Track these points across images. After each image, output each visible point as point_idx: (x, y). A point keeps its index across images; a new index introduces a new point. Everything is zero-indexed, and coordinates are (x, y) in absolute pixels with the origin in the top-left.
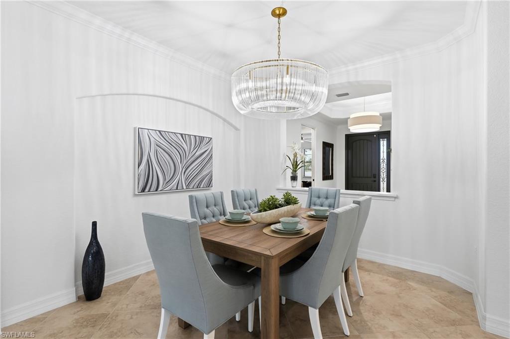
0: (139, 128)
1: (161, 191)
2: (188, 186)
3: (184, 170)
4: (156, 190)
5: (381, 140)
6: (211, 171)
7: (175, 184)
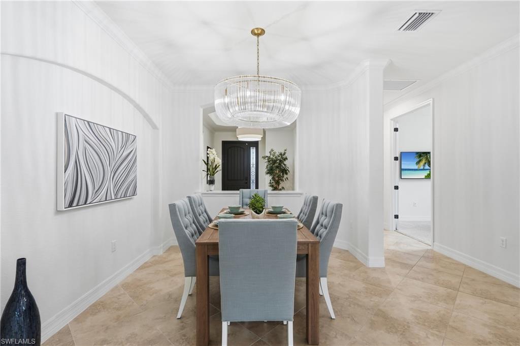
0: (65, 115)
1: (90, 203)
2: (116, 195)
3: (112, 175)
4: (85, 203)
5: (251, 148)
6: (135, 177)
7: (104, 194)
